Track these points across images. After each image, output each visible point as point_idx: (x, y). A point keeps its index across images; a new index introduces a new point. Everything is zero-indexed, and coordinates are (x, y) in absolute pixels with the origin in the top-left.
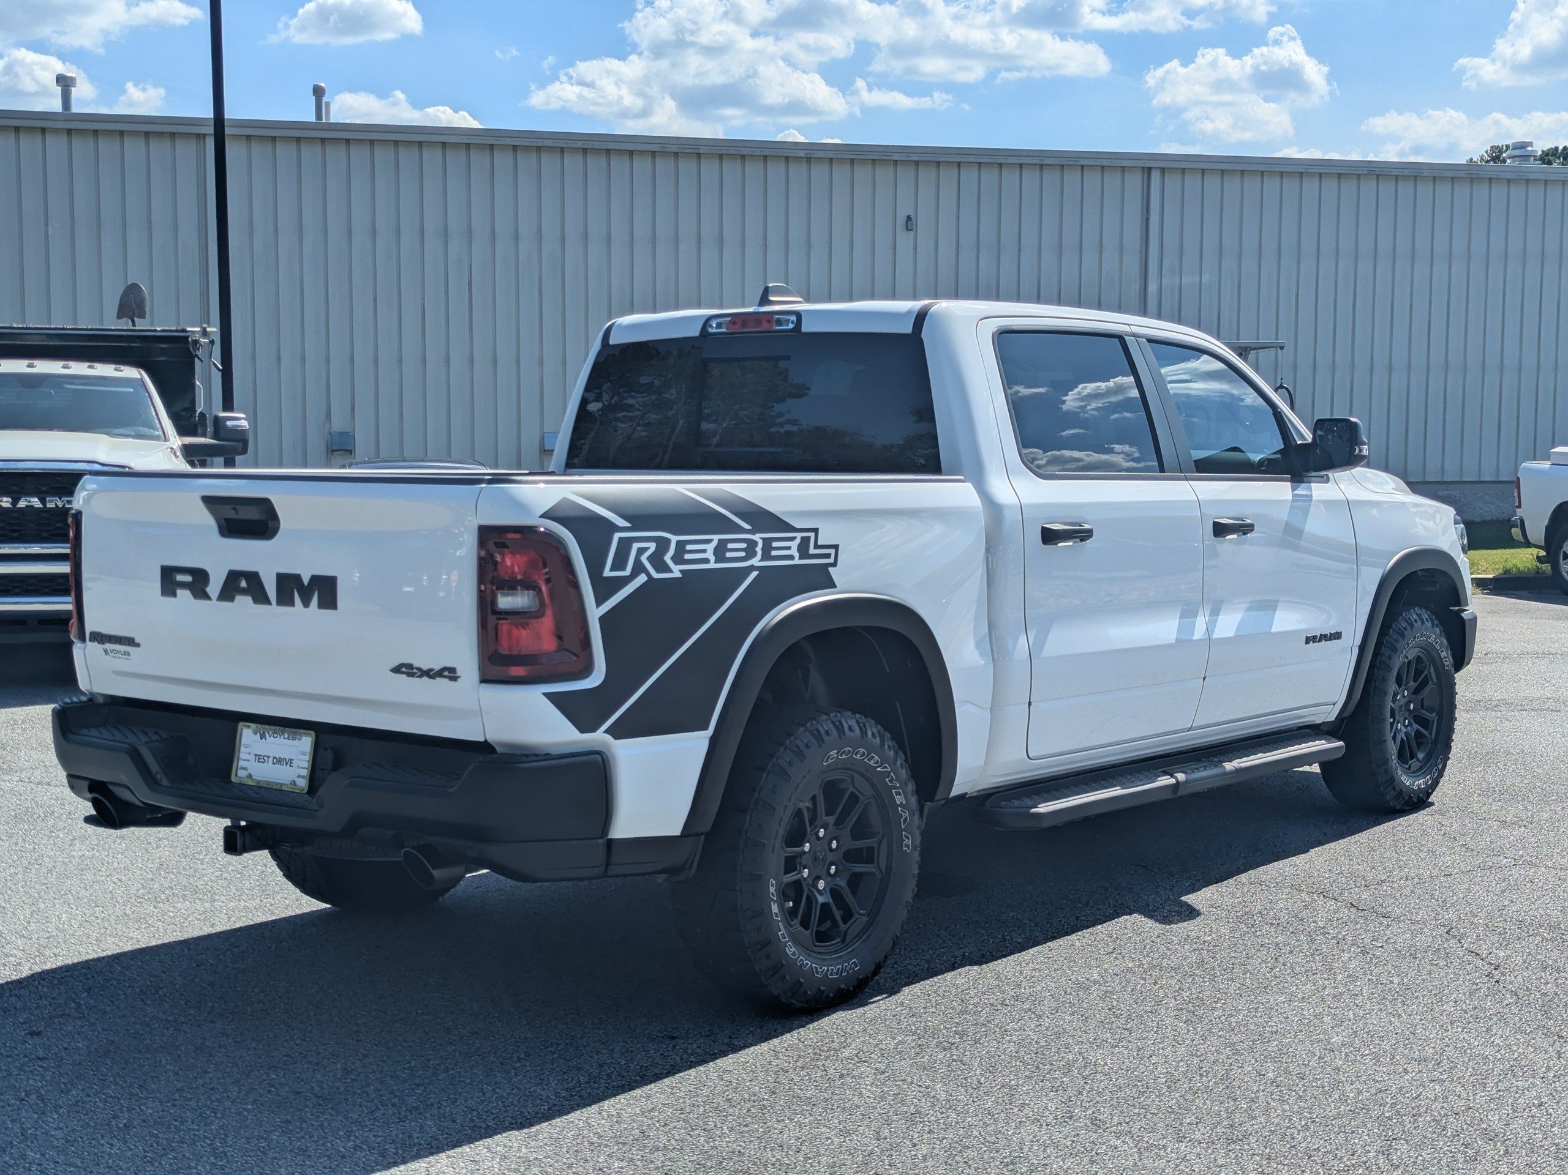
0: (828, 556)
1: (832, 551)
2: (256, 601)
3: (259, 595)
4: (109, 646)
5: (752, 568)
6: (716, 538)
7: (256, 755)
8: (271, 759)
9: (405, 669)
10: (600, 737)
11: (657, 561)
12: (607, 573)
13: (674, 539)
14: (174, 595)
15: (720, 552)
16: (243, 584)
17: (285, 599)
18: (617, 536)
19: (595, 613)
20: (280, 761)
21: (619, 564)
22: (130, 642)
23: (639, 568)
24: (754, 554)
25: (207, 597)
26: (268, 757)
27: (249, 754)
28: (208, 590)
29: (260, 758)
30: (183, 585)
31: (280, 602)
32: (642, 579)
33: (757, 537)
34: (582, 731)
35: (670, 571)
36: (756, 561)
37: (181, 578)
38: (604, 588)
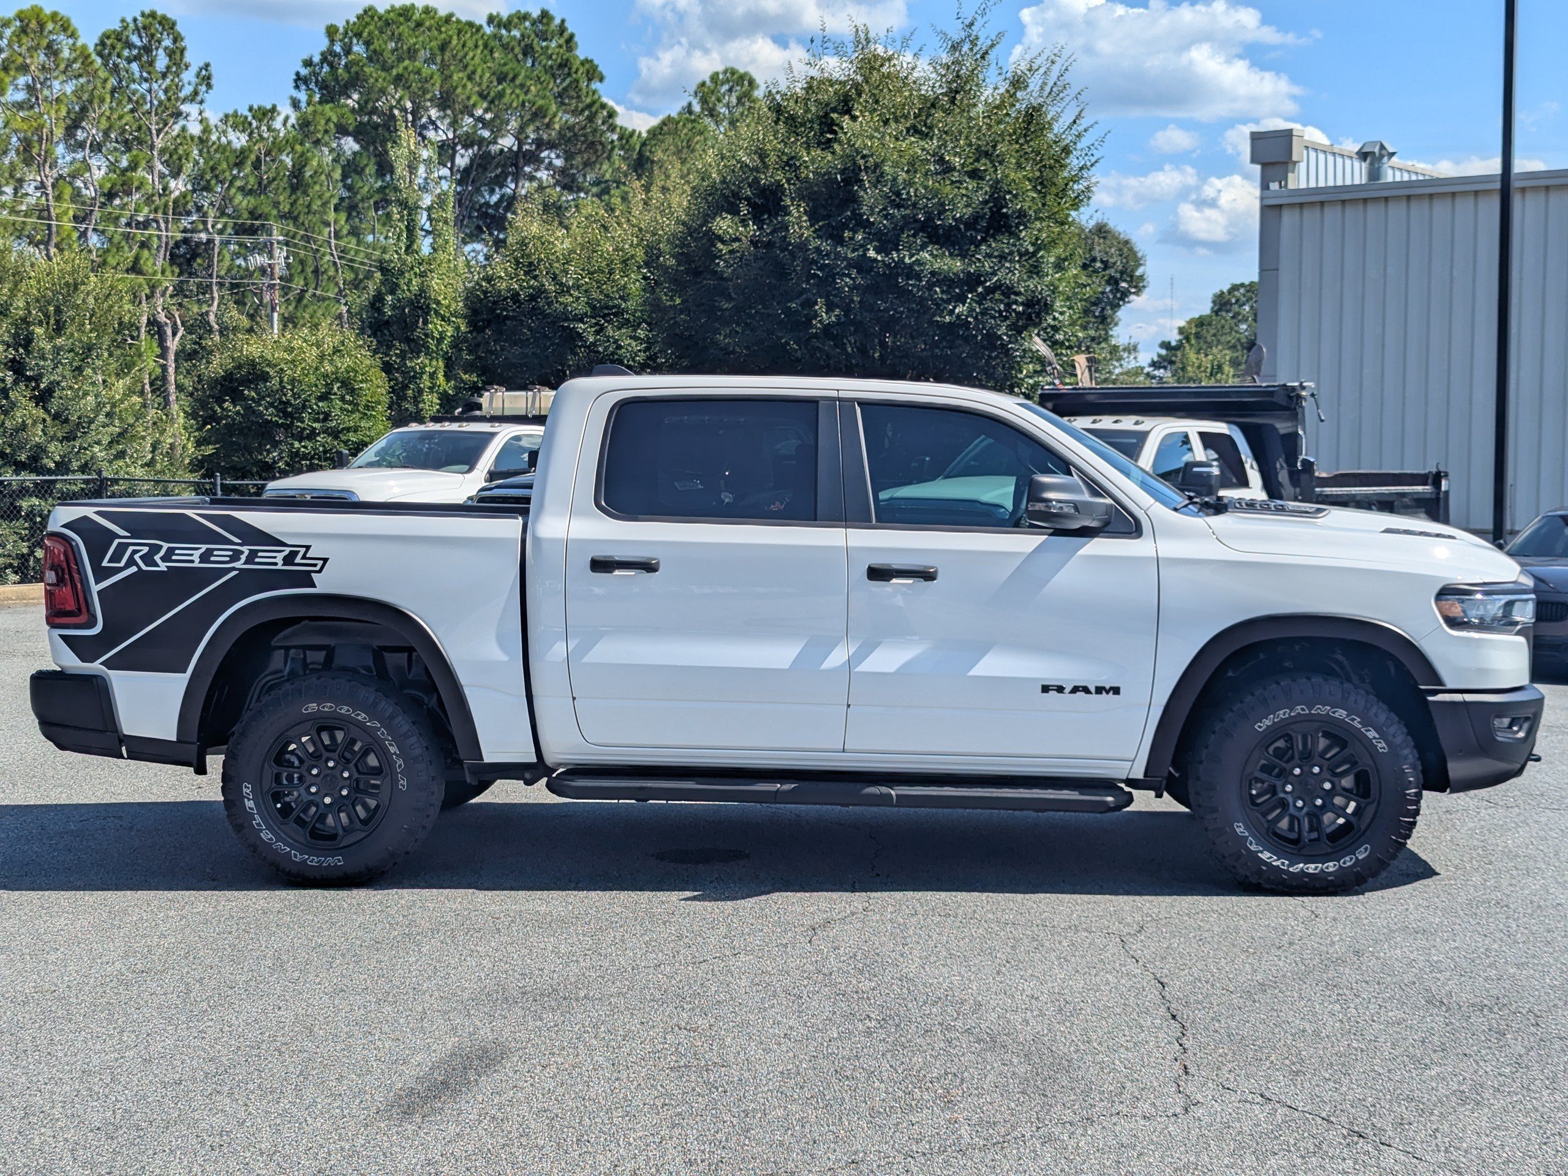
0: (315, 565)
1: (320, 563)
5: (234, 569)
6: (204, 547)
10: (96, 667)
11: (148, 559)
12: (105, 564)
13: (166, 546)
15: (205, 557)
18: (117, 541)
19: (95, 588)
21: (116, 558)
23: (131, 562)
24: (239, 559)
32: (134, 569)
33: (246, 549)
34: (83, 661)
35: (158, 566)
36: (238, 565)
38: (101, 574)
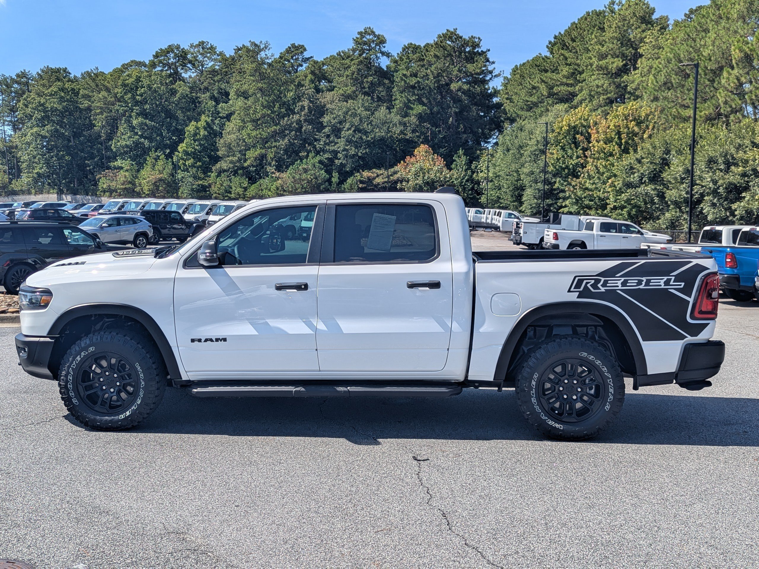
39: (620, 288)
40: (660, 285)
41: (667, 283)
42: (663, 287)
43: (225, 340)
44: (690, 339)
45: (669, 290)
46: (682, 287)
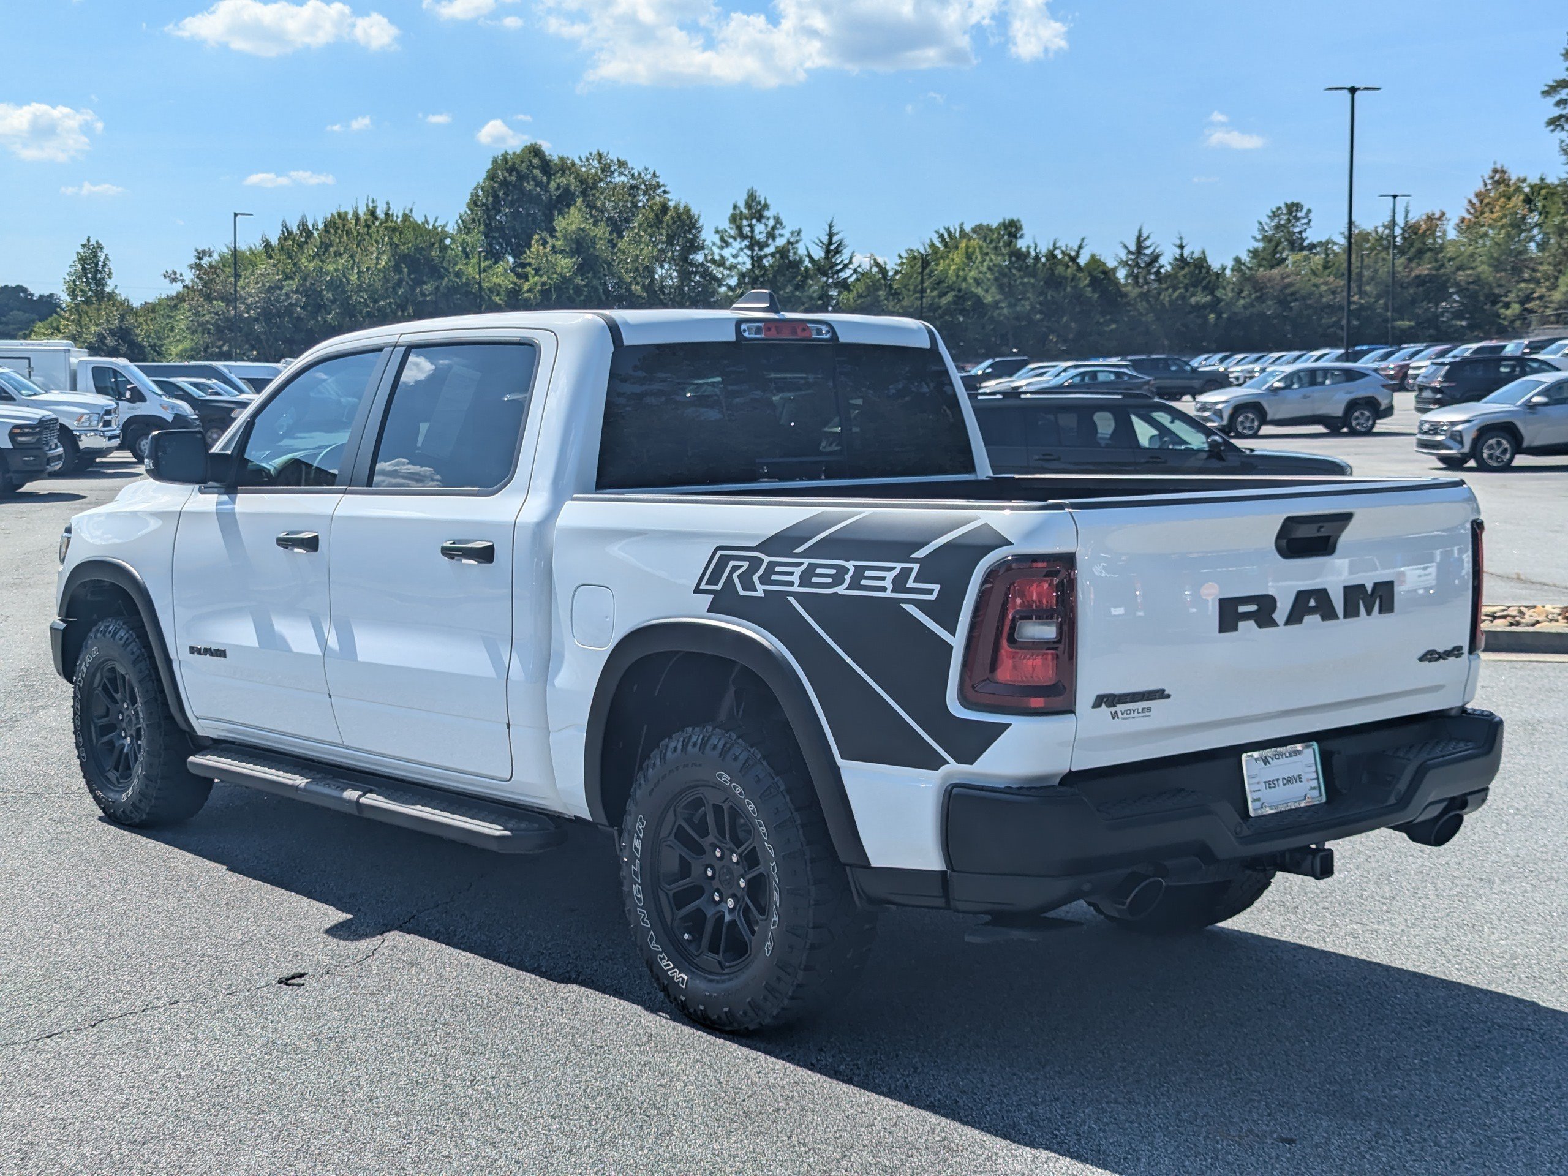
2: (1324, 618)
3: (1327, 612)
4: (1120, 708)
7: (1265, 782)
8: (1280, 782)
9: (1431, 656)
14: (1235, 629)
16: (1312, 603)
17: (1351, 611)
20: (1289, 780)
22: (1160, 695)
25: (1274, 624)
26: (1278, 780)
27: (1258, 783)
28: (1275, 616)
29: (1270, 784)
30: (1247, 616)
31: (1347, 615)
37: (1242, 609)
39: (795, 588)
40: (884, 589)
41: (900, 583)
42: (888, 594)
43: (221, 653)
44: (953, 769)
45: (903, 605)
46: (933, 597)
